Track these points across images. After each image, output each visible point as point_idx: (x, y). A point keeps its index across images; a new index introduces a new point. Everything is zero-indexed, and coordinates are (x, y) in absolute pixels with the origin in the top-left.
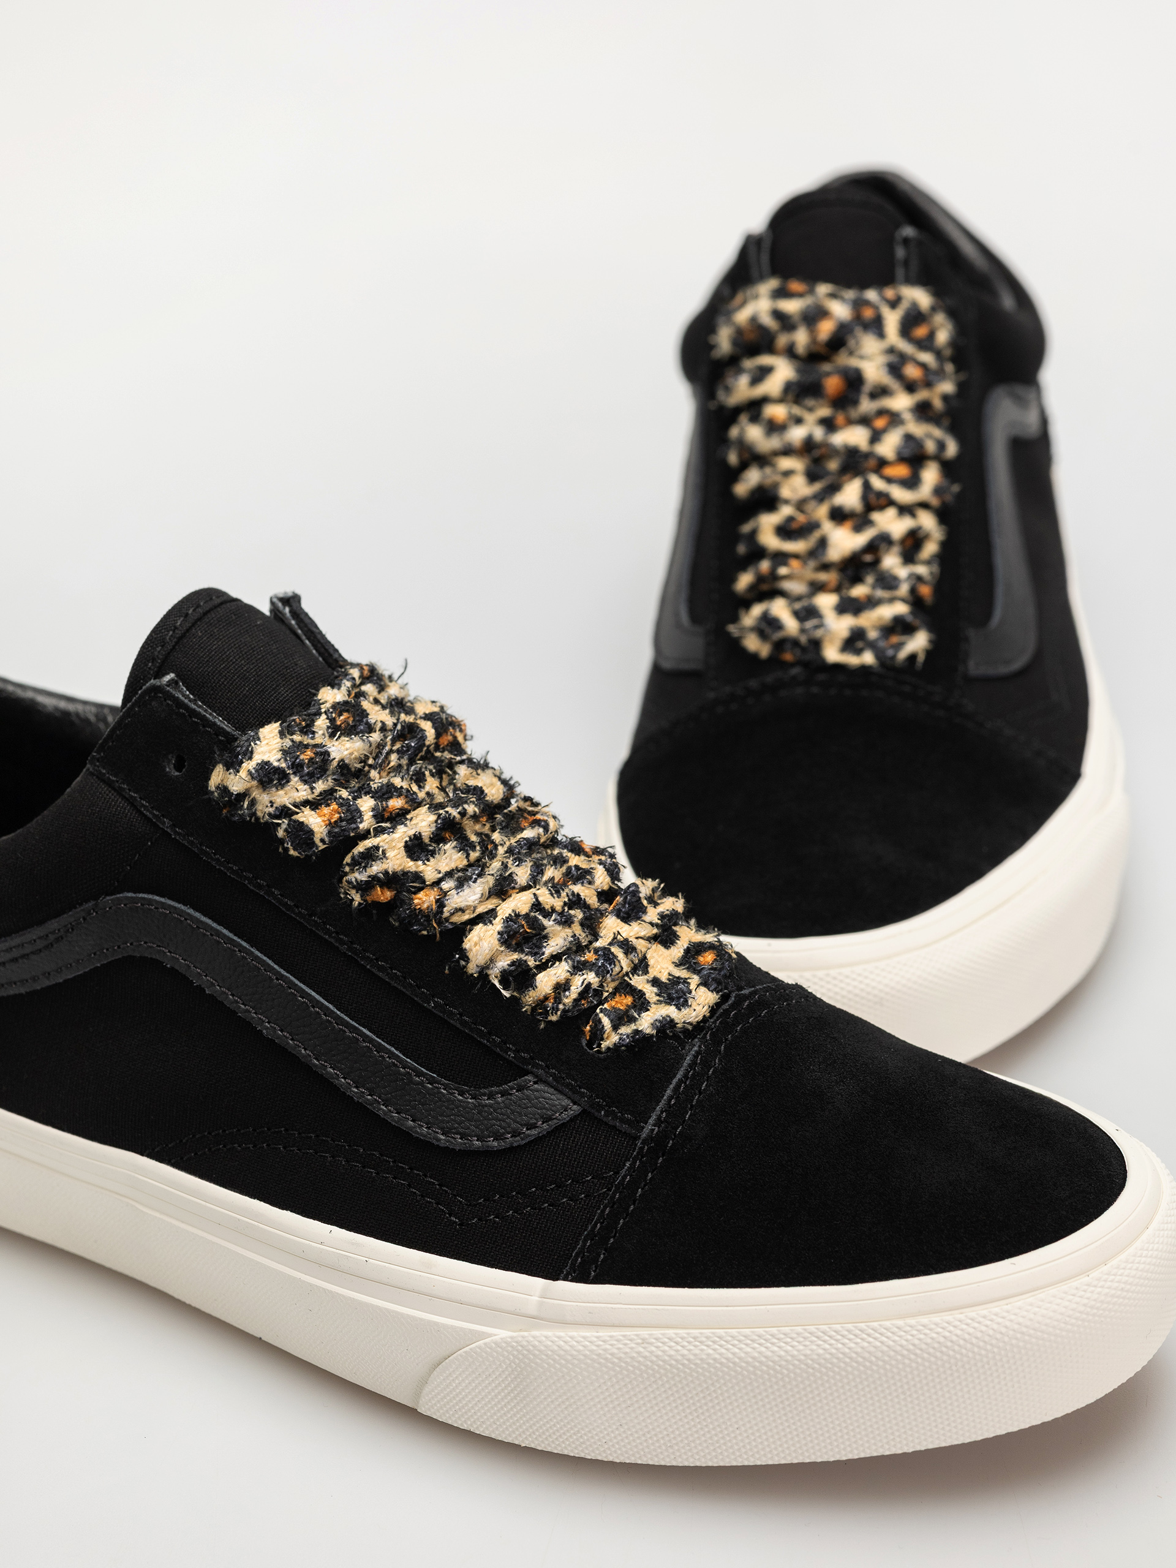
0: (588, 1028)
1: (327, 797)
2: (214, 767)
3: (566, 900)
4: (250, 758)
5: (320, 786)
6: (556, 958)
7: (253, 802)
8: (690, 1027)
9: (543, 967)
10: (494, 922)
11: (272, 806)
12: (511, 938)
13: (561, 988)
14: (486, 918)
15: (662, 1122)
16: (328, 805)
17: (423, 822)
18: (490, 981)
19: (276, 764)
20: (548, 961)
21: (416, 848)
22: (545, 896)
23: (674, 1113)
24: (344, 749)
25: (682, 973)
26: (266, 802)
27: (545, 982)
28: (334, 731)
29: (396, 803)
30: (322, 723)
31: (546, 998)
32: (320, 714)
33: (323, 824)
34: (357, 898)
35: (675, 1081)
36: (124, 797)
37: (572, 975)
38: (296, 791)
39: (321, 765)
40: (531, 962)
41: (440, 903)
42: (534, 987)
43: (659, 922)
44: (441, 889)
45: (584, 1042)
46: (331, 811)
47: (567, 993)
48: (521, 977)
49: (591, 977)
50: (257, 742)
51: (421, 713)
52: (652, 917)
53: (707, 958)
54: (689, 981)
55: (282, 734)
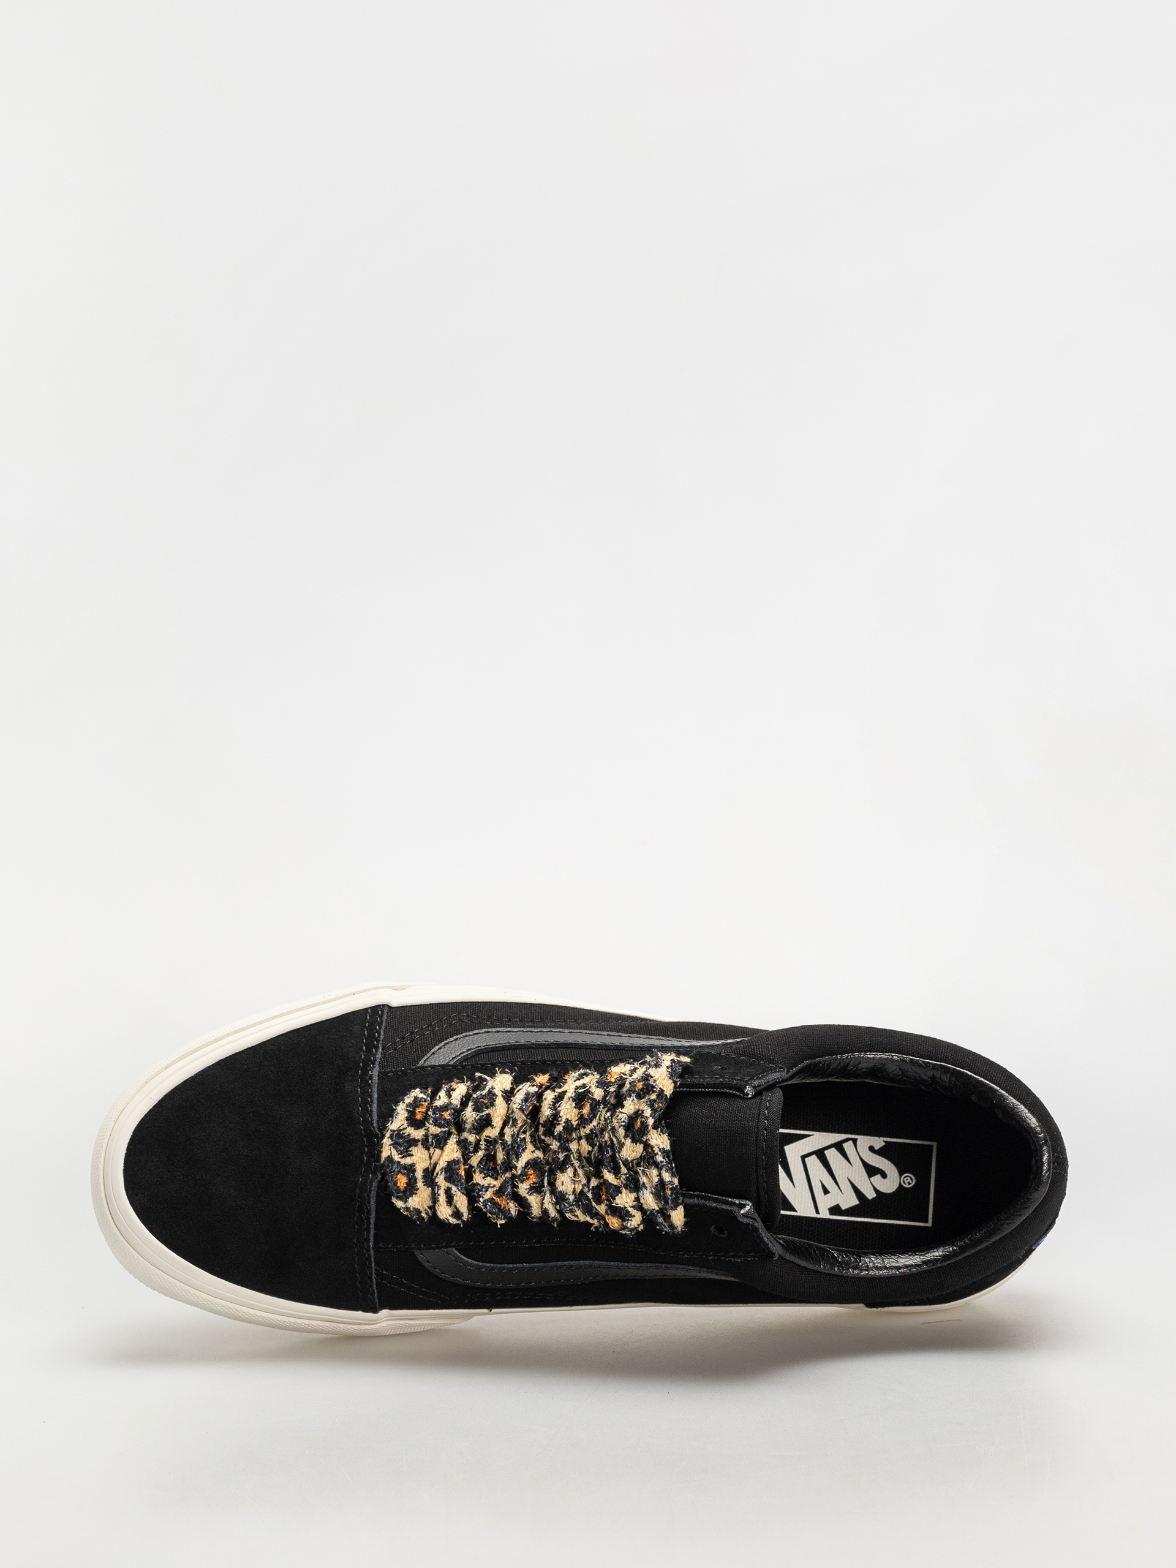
0: (428, 1088)
8: (383, 1126)
15: (370, 1079)
42: (465, 1086)
46: (613, 1079)
47: (446, 1091)
48: (475, 1086)
50: (670, 1077)
51: (624, 1191)
52: (441, 1180)
53: (402, 1181)
54: (400, 1156)
55: (662, 1091)
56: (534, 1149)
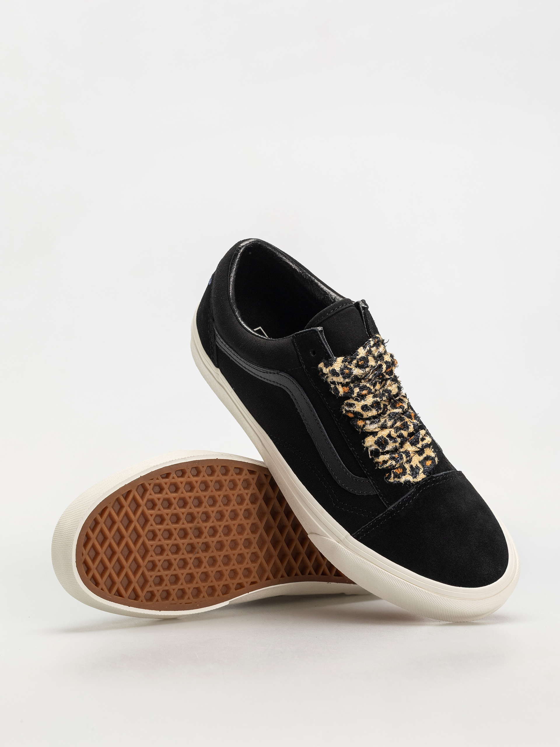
0: (387, 474)
1: (347, 384)
2: (321, 362)
3: (398, 435)
4: (331, 366)
5: (347, 380)
6: (387, 452)
7: (327, 377)
8: (414, 483)
9: (383, 454)
10: (375, 437)
11: (332, 380)
12: (377, 443)
13: (385, 462)
14: (374, 434)
15: (395, 508)
16: (346, 387)
17: (369, 400)
18: (368, 451)
19: (337, 371)
20: (385, 452)
21: (365, 408)
22: (393, 431)
23: (399, 506)
24: (357, 372)
25: (419, 465)
26: (331, 378)
27: (382, 458)
28: (358, 366)
29: (364, 392)
30: (355, 362)
31: (380, 462)
32: (356, 359)
33: (343, 391)
34: (344, 412)
35: (403, 497)
36: (297, 352)
37: (389, 459)
38: (340, 379)
39: (349, 375)
40: (381, 451)
41: (364, 426)
42: (378, 459)
43: (421, 447)
44: (366, 422)
45: (385, 478)
46: (346, 389)
47: (386, 464)
48: (376, 454)
49: (394, 463)
50: (335, 362)
51: (385, 360)
52: (419, 445)
53: (429, 463)
54: (420, 469)
55: (343, 362)
56: (388, 411)
